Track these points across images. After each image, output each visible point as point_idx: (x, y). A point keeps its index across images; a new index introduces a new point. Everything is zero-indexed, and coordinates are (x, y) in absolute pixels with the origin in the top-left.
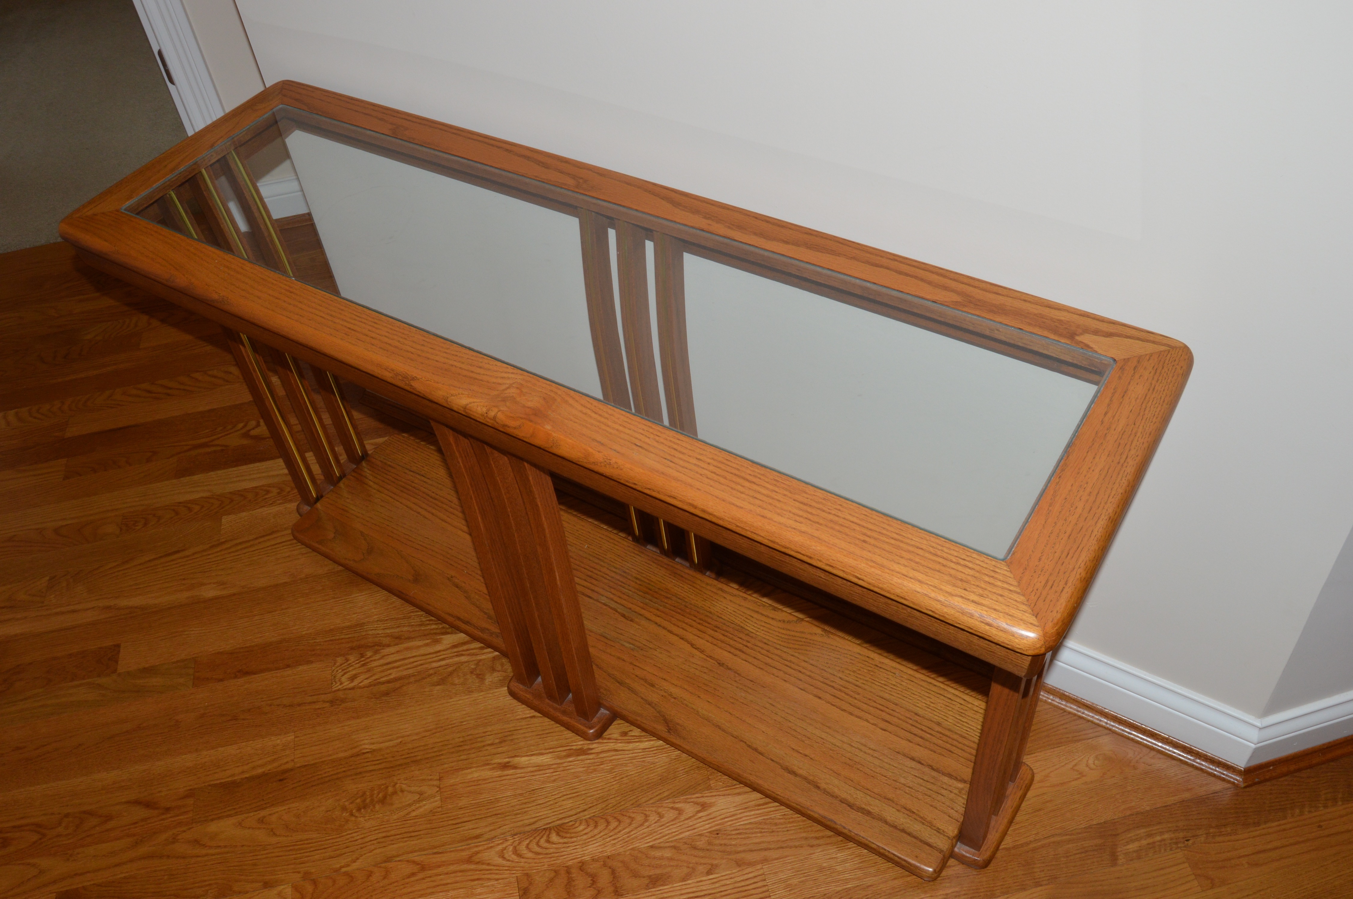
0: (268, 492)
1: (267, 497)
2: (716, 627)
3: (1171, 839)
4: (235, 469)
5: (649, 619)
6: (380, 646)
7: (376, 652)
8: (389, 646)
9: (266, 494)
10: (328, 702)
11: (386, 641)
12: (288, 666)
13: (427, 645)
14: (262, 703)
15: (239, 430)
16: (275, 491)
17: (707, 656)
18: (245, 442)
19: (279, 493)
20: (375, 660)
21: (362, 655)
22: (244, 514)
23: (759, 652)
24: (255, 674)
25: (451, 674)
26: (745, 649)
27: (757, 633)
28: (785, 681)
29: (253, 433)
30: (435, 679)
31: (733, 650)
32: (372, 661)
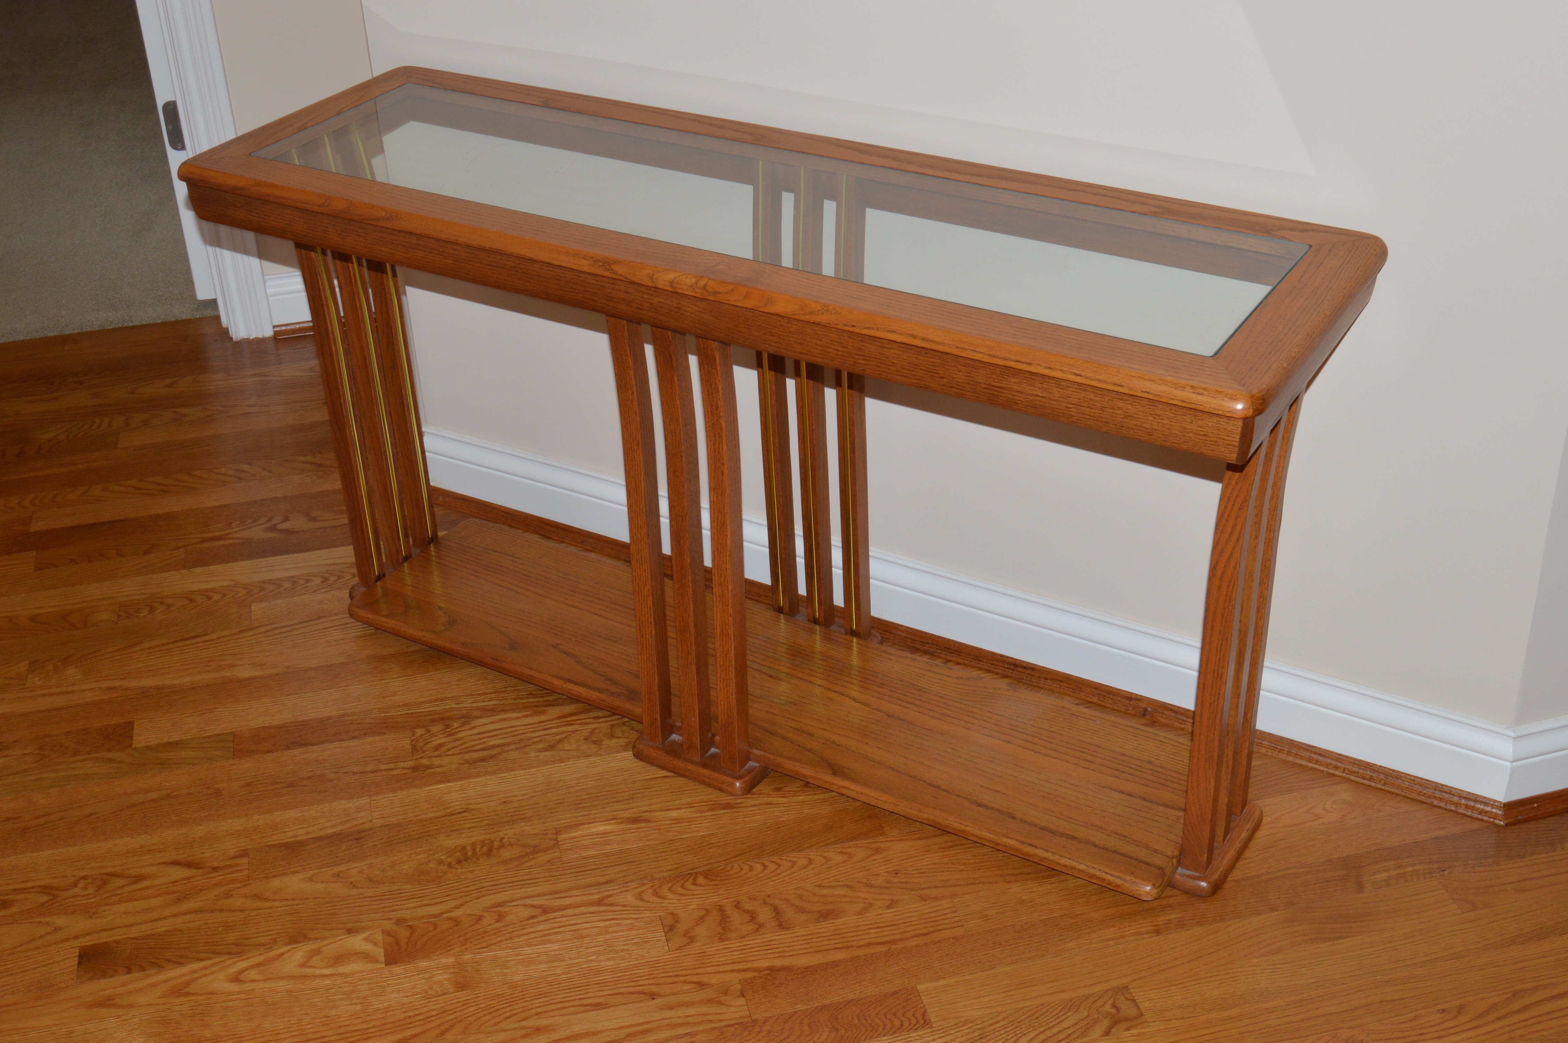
0: (308, 581)
1: (307, 585)
2: (882, 684)
3: (1424, 869)
4: (262, 560)
5: (801, 679)
6: (469, 718)
7: (464, 724)
8: (480, 717)
9: (306, 583)
10: (409, 768)
11: (475, 713)
12: (355, 738)
13: (527, 716)
14: (325, 771)
15: (261, 524)
16: (317, 581)
17: (873, 709)
18: (270, 535)
19: (322, 582)
20: (464, 731)
21: (447, 727)
22: (280, 601)
23: (935, 705)
24: (313, 745)
25: (561, 741)
26: (917, 702)
27: (932, 689)
28: (967, 729)
29: (280, 527)
30: (541, 746)
31: (904, 704)
32: (460, 731)
